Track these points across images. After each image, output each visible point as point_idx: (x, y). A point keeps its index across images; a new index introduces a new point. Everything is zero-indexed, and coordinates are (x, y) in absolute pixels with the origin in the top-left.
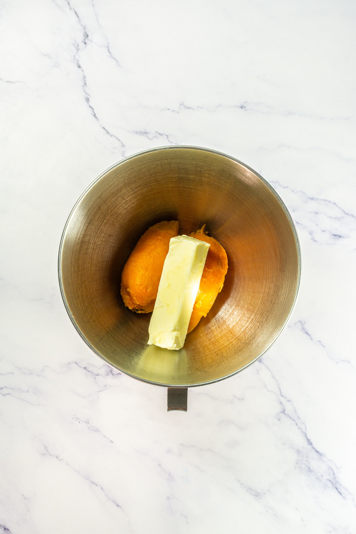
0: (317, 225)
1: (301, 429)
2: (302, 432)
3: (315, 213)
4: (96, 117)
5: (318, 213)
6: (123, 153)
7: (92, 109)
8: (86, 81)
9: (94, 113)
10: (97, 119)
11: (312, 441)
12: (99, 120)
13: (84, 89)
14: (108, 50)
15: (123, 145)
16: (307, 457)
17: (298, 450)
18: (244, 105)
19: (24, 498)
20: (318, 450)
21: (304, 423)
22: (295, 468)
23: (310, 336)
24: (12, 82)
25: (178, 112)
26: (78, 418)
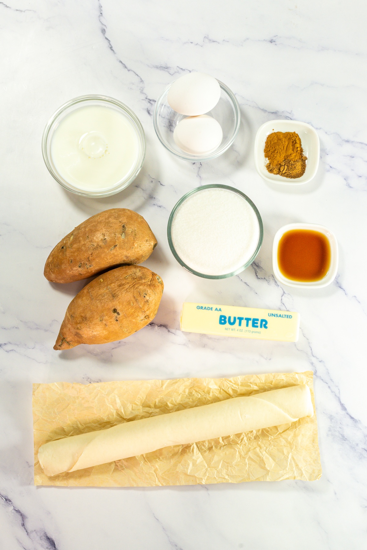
0: (352, 170)
1: (334, 392)
2: (336, 395)
3: (351, 156)
4: (112, 50)
5: (353, 157)
6: (142, 89)
7: (108, 41)
8: (102, 10)
9: (111, 45)
10: (114, 52)
11: (346, 406)
12: (115, 53)
13: (99, 19)
15: (142, 81)
16: (340, 423)
17: (331, 416)
18: (274, 39)
19: (29, 465)
20: (353, 416)
21: (337, 386)
22: (328, 435)
23: (344, 290)
24: (21, 11)
25: (202, 46)
26: (89, 378)
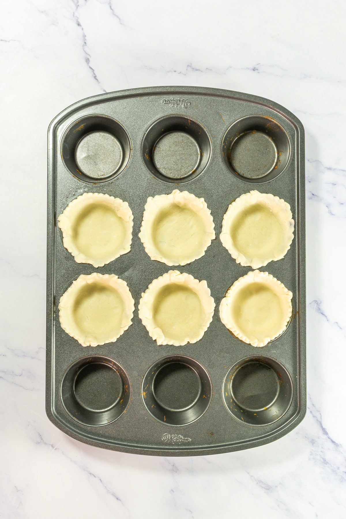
0: (334, 197)
1: (316, 417)
2: (317, 420)
3: (333, 184)
4: (96, 79)
5: (335, 185)
7: (92, 70)
8: (86, 40)
9: (95, 75)
10: (98, 81)
11: (328, 431)
12: (99, 82)
13: (83, 49)
14: (111, 7)
16: (322, 447)
17: (313, 440)
18: (257, 67)
19: (17, 489)
20: (334, 440)
21: (319, 411)
22: (309, 459)
23: (326, 317)
24: (6, 41)
25: (185, 75)
